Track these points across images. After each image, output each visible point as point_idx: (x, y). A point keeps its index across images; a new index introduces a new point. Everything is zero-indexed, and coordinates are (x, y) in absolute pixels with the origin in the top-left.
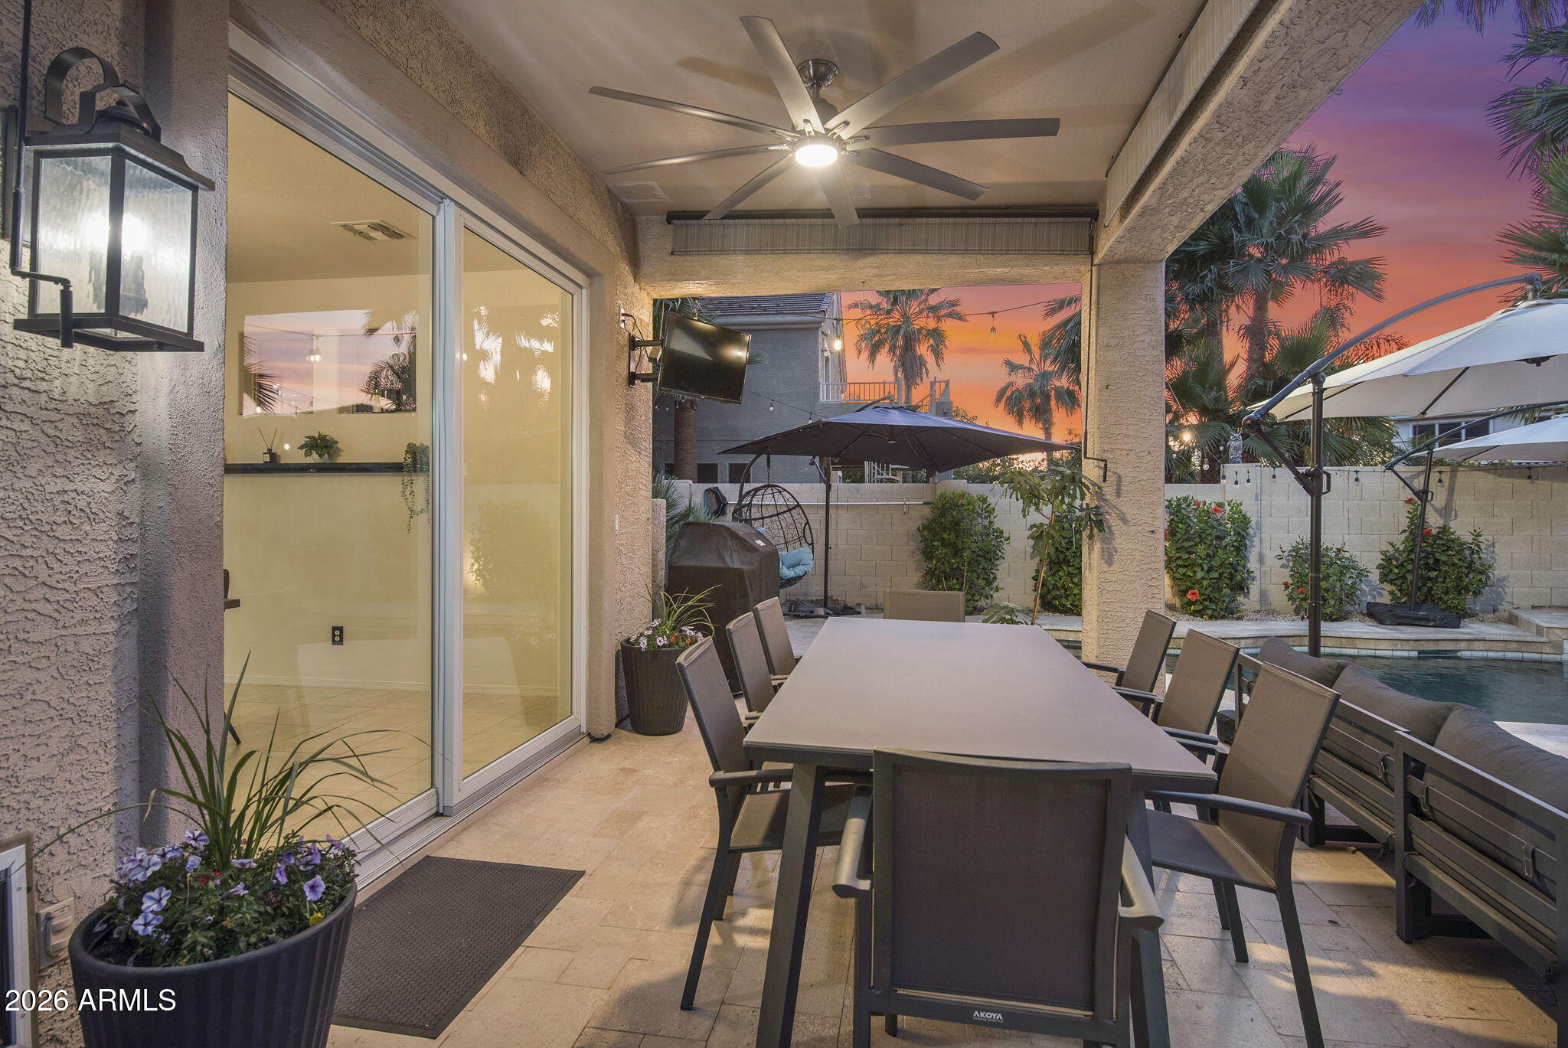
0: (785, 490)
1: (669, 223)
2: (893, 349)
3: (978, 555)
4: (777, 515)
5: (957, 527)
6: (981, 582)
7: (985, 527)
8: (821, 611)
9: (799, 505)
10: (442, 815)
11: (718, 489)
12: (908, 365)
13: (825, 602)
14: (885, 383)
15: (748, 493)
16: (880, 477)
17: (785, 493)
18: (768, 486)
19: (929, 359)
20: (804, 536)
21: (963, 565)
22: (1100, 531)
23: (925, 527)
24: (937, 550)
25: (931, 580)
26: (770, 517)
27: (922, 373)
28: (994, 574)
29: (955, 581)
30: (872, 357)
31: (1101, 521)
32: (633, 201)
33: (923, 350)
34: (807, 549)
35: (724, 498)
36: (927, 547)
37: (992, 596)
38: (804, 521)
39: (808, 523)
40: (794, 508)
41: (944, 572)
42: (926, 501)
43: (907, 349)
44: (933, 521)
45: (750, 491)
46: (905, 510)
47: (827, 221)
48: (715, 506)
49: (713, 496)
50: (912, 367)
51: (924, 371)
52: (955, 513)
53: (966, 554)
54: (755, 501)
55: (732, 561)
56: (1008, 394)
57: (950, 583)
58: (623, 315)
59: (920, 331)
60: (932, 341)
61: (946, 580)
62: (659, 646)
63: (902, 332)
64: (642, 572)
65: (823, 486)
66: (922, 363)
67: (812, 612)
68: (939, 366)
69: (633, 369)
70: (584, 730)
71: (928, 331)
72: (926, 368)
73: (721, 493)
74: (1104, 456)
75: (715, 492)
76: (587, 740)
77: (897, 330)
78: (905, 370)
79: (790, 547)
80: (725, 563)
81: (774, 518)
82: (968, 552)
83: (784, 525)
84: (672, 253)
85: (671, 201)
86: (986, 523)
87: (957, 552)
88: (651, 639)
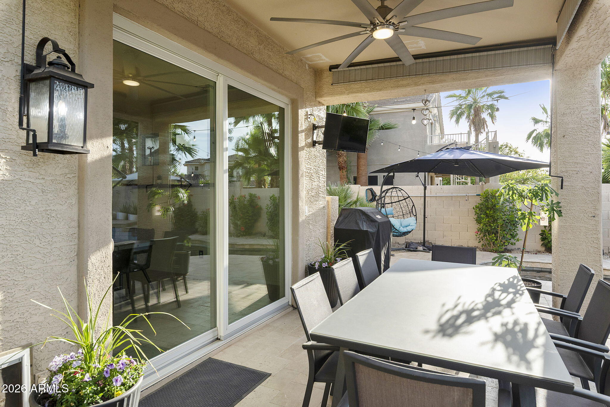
0: (402, 190)
1: (330, 71)
2: (468, 117)
3: (507, 222)
4: (399, 201)
5: (494, 207)
6: (509, 236)
7: (510, 208)
8: (421, 248)
9: (409, 197)
10: (219, 339)
11: (372, 189)
12: (477, 123)
13: (424, 244)
14: (461, 134)
15: (384, 191)
16: (459, 180)
17: (402, 191)
18: (394, 188)
19: (488, 119)
20: (412, 212)
21: (498, 227)
22: (559, 216)
23: (477, 207)
24: (483, 219)
25: (480, 234)
26: (395, 202)
27: (484, 127)
28: (516, 232)
29: (493, 235)
30: (457, 121)
31: (560, 211)
32: (313, 63)
33: (485, 115)
34: (413, 218)
35: (375, 193)
36: (478, 217)
37: (515, 244)
38: (412, 205)
39: (414, 205)
40: (407, 198)
41: (487, 230)
42: (478, 194)
43: (476, 116)
44: (481, 204)
45: (385, 191)
46: (467, 198)
47: (398, 63)
48: (371, 197)
49: (370, 192)
50: (479, 125)
51: (485, 126)
52: (493, 201)
53: (500, 222)
54: (387, 194)
55: (363, 226)
56: (534, 135)
57: (491, 237)
58: (309, 115)
59: (483, 106)
60: (490, 111)
61: (489, 234)
62: (324, 268)
63: (473, 107)
64: (321, 231)
65: (423, 187)
66: (484, 121)
67: (417, 248)
68: (493, 123)
69: (315, 139)
70: (290, 304)
71: (487, 106)
72: (487, 125)
73: (374, 191)
74: (562, 175)
75: (371, 190)
76: (291, 308)
77: (470, 106)
78: (475, 126)
79: (405, 217)
80: (359, 227)
81: (397, 203)
82: (501, 220)
83: (402, 206)
84: (332, 84)
85: (330, 61)
86: (511, 206)
87: (495, 220)
88: (321, 263)
